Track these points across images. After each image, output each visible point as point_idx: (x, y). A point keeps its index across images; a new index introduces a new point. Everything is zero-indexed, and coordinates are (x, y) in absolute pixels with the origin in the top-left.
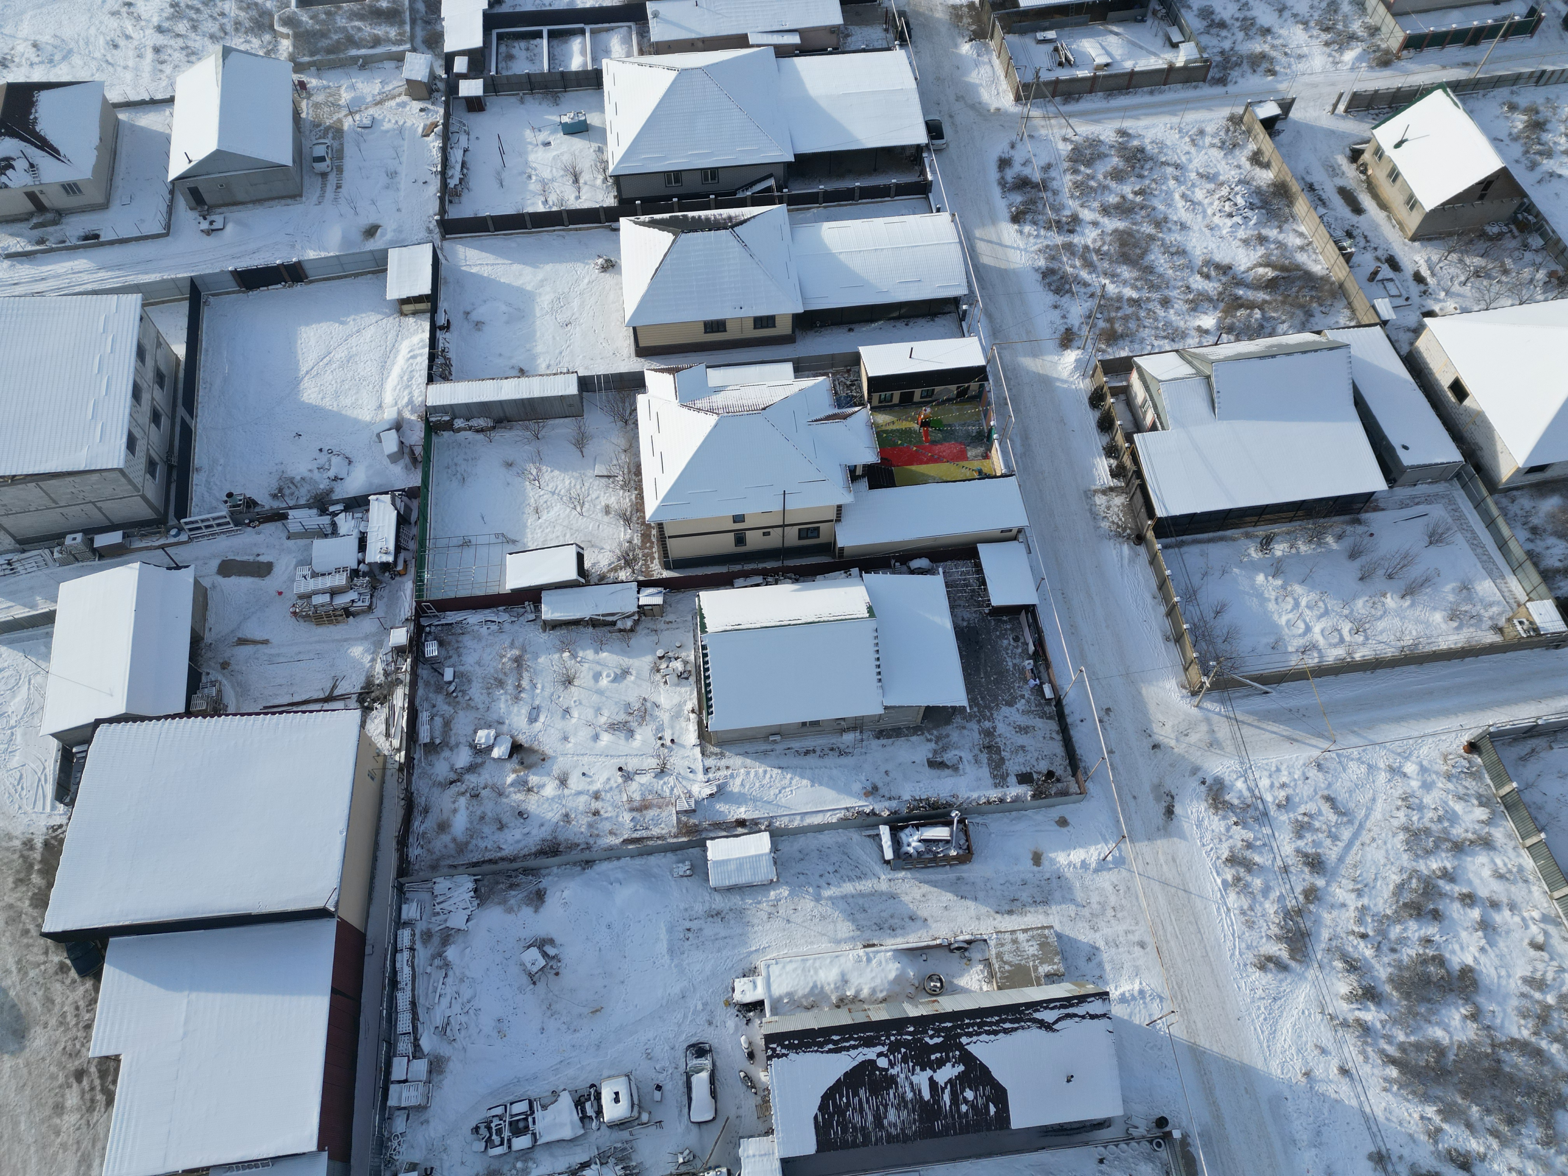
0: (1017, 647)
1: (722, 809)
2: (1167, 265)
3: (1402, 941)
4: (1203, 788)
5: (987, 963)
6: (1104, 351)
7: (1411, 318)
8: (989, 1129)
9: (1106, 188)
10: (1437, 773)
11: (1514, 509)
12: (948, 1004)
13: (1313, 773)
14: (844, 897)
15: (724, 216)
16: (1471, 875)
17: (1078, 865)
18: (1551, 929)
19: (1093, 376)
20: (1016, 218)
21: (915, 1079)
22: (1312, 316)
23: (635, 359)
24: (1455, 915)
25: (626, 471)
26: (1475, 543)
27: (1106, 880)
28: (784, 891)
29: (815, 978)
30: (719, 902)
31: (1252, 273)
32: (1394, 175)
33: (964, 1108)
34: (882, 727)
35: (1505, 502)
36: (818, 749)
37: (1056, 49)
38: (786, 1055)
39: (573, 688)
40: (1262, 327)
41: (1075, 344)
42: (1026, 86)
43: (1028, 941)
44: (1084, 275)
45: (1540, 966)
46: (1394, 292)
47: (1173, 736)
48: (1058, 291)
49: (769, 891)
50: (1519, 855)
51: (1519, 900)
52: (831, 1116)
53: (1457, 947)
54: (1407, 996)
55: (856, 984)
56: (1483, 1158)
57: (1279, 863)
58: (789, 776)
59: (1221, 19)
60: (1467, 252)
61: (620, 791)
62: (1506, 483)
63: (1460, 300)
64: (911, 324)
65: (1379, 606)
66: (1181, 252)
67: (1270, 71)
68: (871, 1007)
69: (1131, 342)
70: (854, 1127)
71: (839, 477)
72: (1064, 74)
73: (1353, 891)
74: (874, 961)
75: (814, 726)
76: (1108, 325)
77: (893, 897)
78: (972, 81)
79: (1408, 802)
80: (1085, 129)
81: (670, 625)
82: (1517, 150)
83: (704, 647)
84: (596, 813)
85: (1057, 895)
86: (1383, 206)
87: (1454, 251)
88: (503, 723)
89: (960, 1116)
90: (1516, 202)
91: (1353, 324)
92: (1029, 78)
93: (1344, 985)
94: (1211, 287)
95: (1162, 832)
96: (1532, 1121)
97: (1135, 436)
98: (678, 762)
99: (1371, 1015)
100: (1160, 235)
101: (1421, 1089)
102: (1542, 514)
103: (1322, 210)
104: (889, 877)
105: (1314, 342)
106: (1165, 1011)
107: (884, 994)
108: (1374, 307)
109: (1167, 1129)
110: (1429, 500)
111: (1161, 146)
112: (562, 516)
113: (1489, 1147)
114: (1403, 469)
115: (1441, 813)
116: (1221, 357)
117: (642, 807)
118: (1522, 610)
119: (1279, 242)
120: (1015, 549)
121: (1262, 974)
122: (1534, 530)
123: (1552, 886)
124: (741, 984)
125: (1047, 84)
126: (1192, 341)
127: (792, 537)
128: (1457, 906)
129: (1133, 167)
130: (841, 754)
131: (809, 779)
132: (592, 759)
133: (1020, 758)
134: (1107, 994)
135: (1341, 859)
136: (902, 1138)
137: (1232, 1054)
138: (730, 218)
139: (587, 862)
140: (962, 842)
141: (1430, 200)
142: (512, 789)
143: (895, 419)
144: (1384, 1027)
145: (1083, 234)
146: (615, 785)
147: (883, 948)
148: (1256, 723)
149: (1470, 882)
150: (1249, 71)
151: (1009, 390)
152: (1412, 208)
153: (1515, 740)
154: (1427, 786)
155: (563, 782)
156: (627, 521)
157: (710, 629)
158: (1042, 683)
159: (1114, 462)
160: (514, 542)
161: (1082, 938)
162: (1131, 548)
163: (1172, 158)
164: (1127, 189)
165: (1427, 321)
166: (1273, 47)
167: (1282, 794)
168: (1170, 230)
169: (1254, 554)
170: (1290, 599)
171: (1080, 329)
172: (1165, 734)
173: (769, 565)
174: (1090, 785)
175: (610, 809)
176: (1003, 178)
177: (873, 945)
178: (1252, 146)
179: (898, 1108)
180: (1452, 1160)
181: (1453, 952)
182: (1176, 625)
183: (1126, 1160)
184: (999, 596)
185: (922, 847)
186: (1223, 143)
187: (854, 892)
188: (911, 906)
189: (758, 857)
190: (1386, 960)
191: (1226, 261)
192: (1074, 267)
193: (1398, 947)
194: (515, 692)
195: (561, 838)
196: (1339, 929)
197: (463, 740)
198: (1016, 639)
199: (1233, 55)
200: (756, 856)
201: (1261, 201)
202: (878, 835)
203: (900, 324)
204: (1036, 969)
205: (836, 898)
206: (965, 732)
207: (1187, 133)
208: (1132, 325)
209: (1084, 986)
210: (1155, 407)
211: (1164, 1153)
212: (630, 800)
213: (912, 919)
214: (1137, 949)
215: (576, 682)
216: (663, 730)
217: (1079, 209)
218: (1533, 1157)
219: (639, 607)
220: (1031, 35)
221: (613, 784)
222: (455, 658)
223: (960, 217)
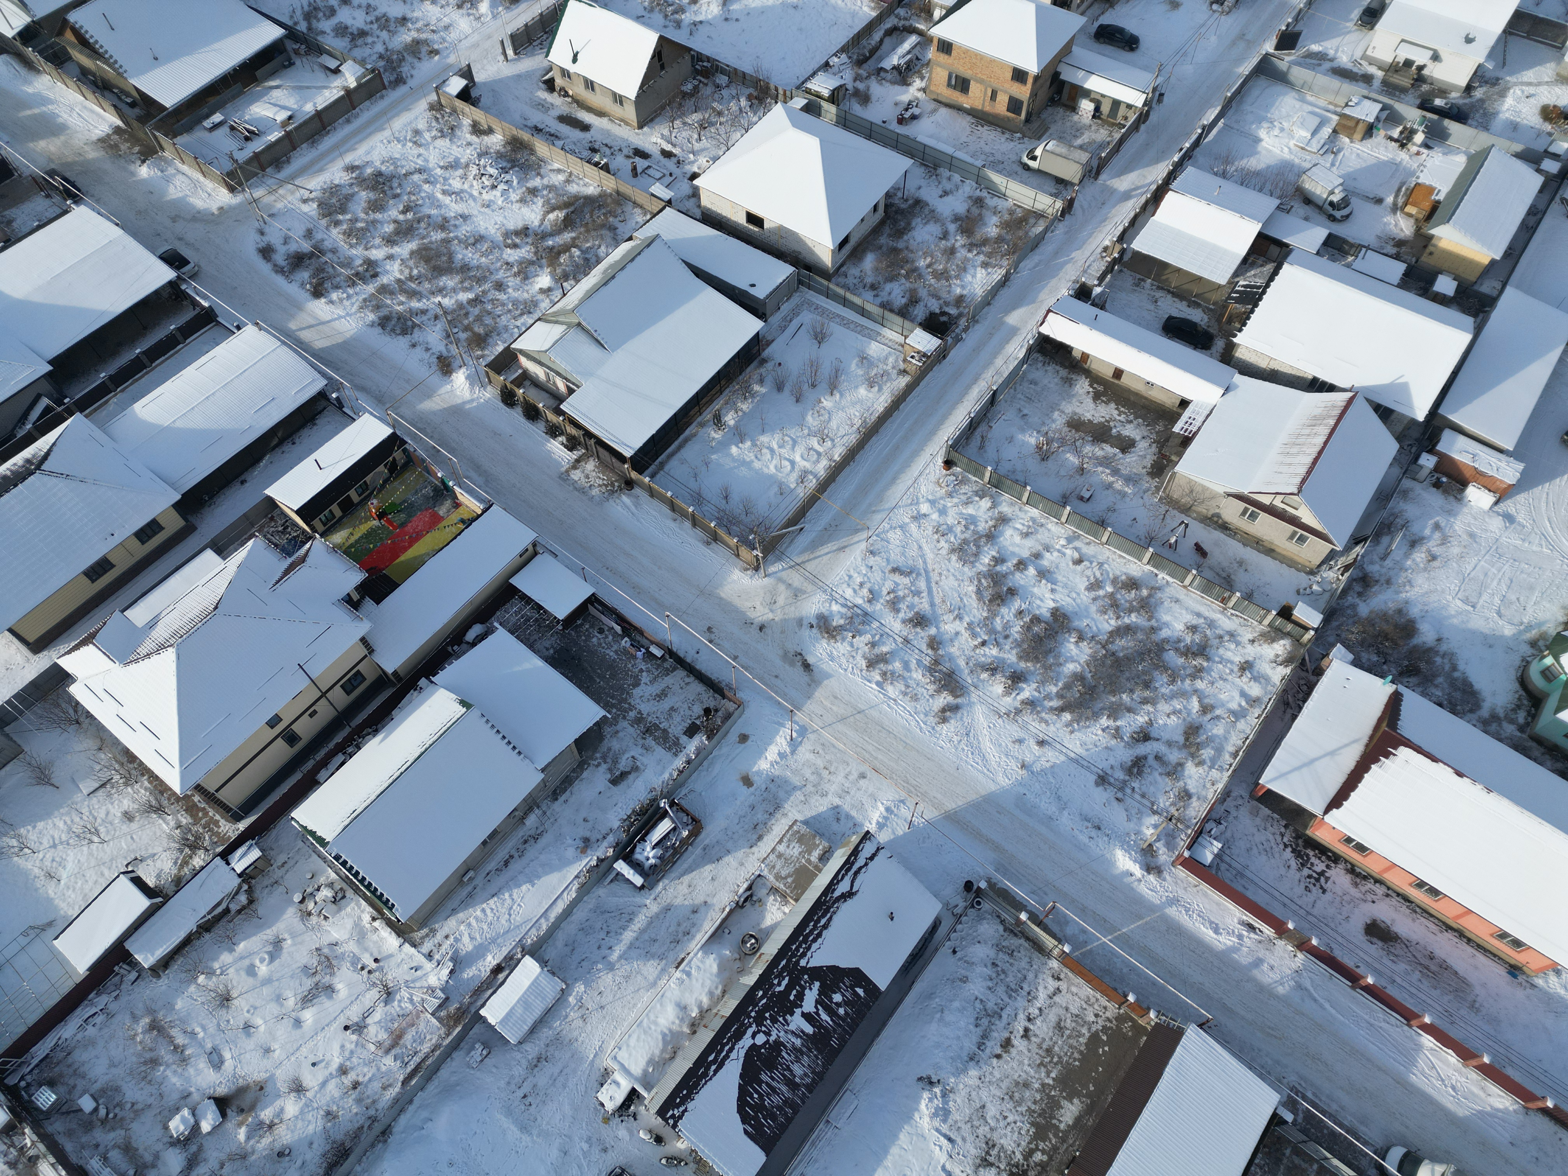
0: (607, 637)
1: (471, 974)
2: (477, 256)
3: (1007, 626)
4: (814, 630)
5: (774, 890)
6: (482, 356)
7: (685, 188)
8: (869, 1008)
9: (374, 222)
10: (941, 498)
11: (850, 281)
12: (771, 949)
13: (872, 560)
14: (631, 946)
15: (21, 463)
16: (1011, 548)
17: (778, 759)
18: (1077, 544)
19: (490, 382)
20: (318, 293)
21: (792, 1027)
22: (616, 229)
23: (36, 657)
24: (1022, 582)
25: (117, 766)
26: (846, 323)
27: (804, 753)
28: (580, 988)
29: (659, 1030)
30: (532, 1049)
31: (546, 222)
32: (590, 85)
33: (841, 1011)
34: (552, 788)
35: (841, 280)
36: (513, 852)
37: (232, 128)
38: (686, 1110)
39: (235, 1002)
40: (587, 260)
41: (455, 365)
42: (231, 174)
43: (788, 847)
44: (415, 304)
45: (1089, 573)
46: (658, 175)
47: (767, 611)
48: (405, 332)
49: (567, 1000)
50: (1026, 512)
51: (1047, 541)
52: (756, 1118)
53: (1038, 602)
54: (1036, 659)
55: (693, 1002)
56: (1150, 723)
57: (900, 640)
58: (507, 895)
59: (358, 29)
60: (684, 114)
61: (363, 1046)
62: (833, 266)
63: (705, 153)
64: (297, 441)
65: (822, 412)
66: (479, 239)
67: (431, 52)
68: (719, 1007)
69: (498, 335)
70: (779, 1108)
71: (342, 615)
72: (258, 146)
73: (955, 619)
74: (693, 971)
75: (495, 837)
76: (469, 333)
77: (668, 909)
78: (174, 197)
79: (942, 531)
80: (316, 183)
81: (286, 866)
82: (658, 17)
83: (337, 858)
84: (356, 1085)
85: (781, 794)
86: (601, 114)
87: (674, 119)
88: (189, 1095)
89: (844, 1020)
90: (687, 58)
91: (648, 217)
92: (228, 166)
93: (997, 687)
94: (525, 252)
95: (813, 685)
96: (1156, 674)
97: (562, 407)
98: (395, 973)
99: (1028, 691)
100: (452, 235)
101: (1089, 713)
102: (869, 273)
103: (560, 143)
104: (652, 897)
105: (633, 248)
106: (912, 808)
107: (720, 987)
108: (653, 195)
109: (975, 887)
110: (795, 312)
111: (393, 160)
112: (83, 860)
113: (1149, 713)
114: (763, 303)
115: (963, 523)
116: (576, 302)
117: (397, 1038)
118: (907, 347)
119: (548, 186)
120: (543, 561)
121: (948, 725)
122: (873, 287)
123: (1058, 516)
124: (604, 1095)
125: (249, 161)
126: (545, 304)
127: (339, 697)
128: (1018, 575)
129: (384, 192)
130: (536, 838)
131: (525, 883)
132: (311, 1044)
133: (677, 718)
134: (868, 832)
135: (932, 605)
136: (819, 1077)
137: (972, 797)
138: (28, 461)
139: (383, 1133)
140: (685, 819)
141: (630, 90)
142: (252, 1142)
143: (351, 530)
144: (1040, 692)
145: (387, 272)
146: (353, 1046)
147: (691, 955)
148: (812, 556)
149: (1013, 554)
150: (416, 61)
151: (431, 438)
152: (621, 103)
153: (967, 439)
154: (943, 512)
155: (298, 1088)
156: (159, 810)
157: (329, 838)
158: (647, 649)
159: (562, 439)
160: (50, 924)
161: (822, 809)
162: (628, 496)
163: (409, 166)
164: (394, 212)
165: (696, 182)
166: (418, 30)
167: (865, 592)
168: (455, 226)
169: (717, 436)
170: (765, 451)
171: (448, 351)
172: (761, 613)
173: (338, 738)
174: (740, 695)
175: (366, 1070)
176: (275, 265)
177: (683, 960)
178: (466, 122)
179: (798, 1060)
180: (1138, 741)
181: (1039, 607)
182: (705, 529)
183: (968, 935)
184: (561, 609)
185: (659, 852)
186: (441, 131)
187: (634, 935)
188: (686, 903)
189: (535, 983)
190: (1007, 647)
191: (520, 225)
192: (402, 303)
193: (1007, 632)
194: (177, 1057)
195: (339, 1137)
196: (966, 652)
197: (159, 1146)
198: (601, 631)
199: (392, 54)
200: (532, 984)
201: (508, 161)
202: (618, 874)
203: (287, 447)
204: (809, 861)
205: (625, 953)
206: (621, 734)
207: (405, 139)
208: (488, 321)
209: (850, 842)
210: (558, 374)
211: (986, 906)
212: (379, 1045)
213: (695, 912)
214: (862, 782)
215: (234, 993)
216: (359, 959)
217: (366, 253)
218: (1173, 696)
219: (240, 876)
220: (198, 127)
221: (349, 1046)
222: (81, 1084)
223: (264, 322)
